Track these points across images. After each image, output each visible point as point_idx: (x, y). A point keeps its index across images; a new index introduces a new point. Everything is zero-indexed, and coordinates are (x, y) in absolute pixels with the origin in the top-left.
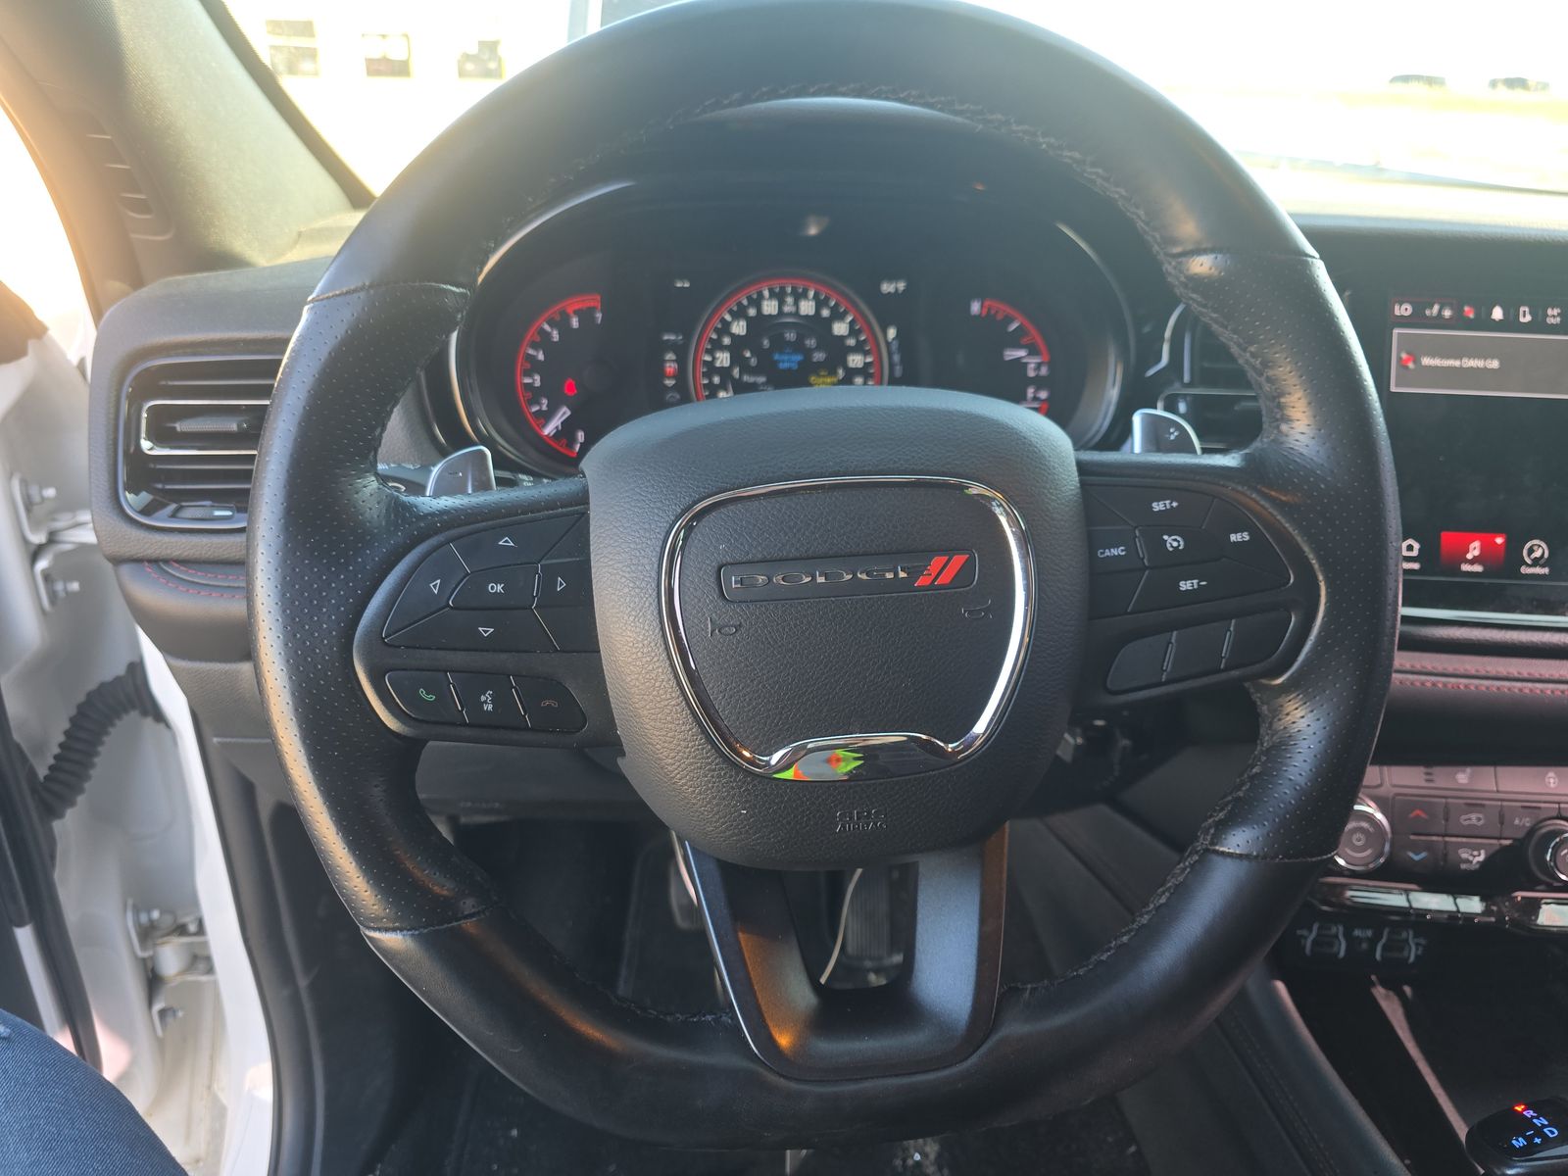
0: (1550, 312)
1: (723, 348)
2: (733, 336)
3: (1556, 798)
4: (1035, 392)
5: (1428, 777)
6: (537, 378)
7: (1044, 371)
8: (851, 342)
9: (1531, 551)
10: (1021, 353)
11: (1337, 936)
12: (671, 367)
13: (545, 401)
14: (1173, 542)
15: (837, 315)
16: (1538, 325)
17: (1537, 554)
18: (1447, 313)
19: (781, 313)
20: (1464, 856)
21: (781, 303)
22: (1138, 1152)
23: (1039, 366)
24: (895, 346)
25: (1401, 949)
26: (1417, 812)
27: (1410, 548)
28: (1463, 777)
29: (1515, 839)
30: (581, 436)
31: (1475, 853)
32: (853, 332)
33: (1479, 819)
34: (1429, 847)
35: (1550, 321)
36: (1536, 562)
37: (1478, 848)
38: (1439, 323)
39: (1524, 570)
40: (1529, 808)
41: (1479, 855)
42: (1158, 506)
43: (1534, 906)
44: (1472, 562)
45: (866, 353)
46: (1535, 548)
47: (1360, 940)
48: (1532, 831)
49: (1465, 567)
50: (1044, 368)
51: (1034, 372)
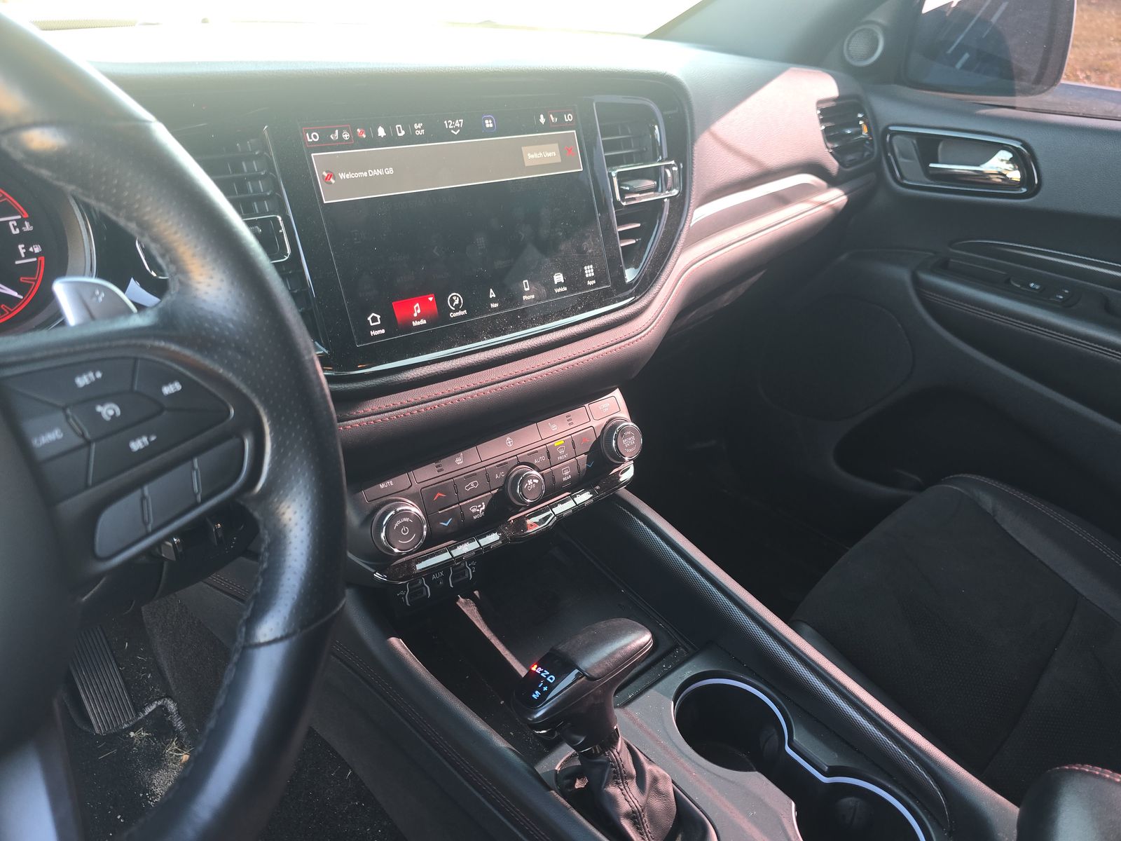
0: (416, 126)
3: (514, 453)
4: (26, 248)
5: (439, 468)
7: (28, 227)
9: (452, 301)
11: (423, 585)
14: (108, 411)
16: (410, 139)
17: (457, 302)
18: (346, 136)
20: (473, 511)
22: (353, 773)
23: (20, 224)
25: (464, 574)
26: (439, 494)
27: (374, 319)
28: (459, 460)
29: (499, 488)
31: (480, 506)
33: (475, 484)
34: (452, 514)
35: (418, 133)
36: (457, 309)
37: (479, 502)
38: (341, 145)
39: (453, 315)
40: (502, 466)
41: (482, 507)
42: (82, 381)
43: (521, 523)
44: (418, 319)
46: (454, 298)
47: (437, 581)
48: (507, 477)
49: (415, 324)
50: (27, 224)
51: (18, 230)
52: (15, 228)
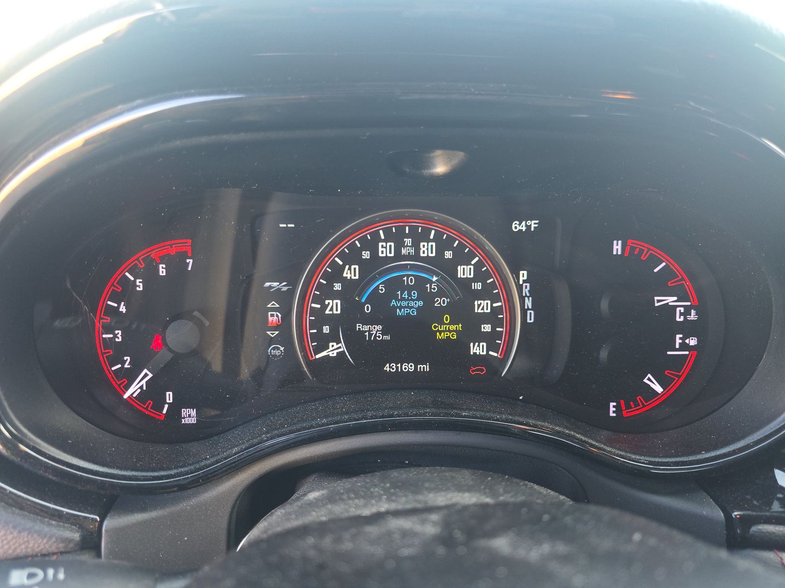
1: (334, 295)
2: (344, 281)
4: (683, 339)
6: (119, 332)
7: (693, 316)
8: (478, 286)
10: (671, 300)
12: (274, 318)
13: (128, 359)
15: (463, 258)
19: (398, 256)
21: (399, 245)
23: (687, 311)
24: (526, 291)
30: (169, 397)
32: (479, 276)
45: (495, 298)
50: (693, 312)
51: (682, 317)
52: (681, 314)
